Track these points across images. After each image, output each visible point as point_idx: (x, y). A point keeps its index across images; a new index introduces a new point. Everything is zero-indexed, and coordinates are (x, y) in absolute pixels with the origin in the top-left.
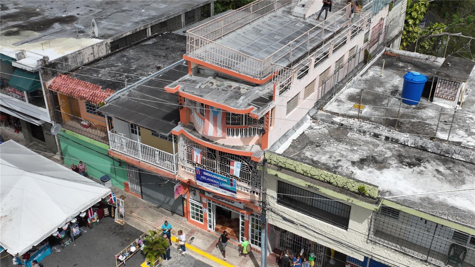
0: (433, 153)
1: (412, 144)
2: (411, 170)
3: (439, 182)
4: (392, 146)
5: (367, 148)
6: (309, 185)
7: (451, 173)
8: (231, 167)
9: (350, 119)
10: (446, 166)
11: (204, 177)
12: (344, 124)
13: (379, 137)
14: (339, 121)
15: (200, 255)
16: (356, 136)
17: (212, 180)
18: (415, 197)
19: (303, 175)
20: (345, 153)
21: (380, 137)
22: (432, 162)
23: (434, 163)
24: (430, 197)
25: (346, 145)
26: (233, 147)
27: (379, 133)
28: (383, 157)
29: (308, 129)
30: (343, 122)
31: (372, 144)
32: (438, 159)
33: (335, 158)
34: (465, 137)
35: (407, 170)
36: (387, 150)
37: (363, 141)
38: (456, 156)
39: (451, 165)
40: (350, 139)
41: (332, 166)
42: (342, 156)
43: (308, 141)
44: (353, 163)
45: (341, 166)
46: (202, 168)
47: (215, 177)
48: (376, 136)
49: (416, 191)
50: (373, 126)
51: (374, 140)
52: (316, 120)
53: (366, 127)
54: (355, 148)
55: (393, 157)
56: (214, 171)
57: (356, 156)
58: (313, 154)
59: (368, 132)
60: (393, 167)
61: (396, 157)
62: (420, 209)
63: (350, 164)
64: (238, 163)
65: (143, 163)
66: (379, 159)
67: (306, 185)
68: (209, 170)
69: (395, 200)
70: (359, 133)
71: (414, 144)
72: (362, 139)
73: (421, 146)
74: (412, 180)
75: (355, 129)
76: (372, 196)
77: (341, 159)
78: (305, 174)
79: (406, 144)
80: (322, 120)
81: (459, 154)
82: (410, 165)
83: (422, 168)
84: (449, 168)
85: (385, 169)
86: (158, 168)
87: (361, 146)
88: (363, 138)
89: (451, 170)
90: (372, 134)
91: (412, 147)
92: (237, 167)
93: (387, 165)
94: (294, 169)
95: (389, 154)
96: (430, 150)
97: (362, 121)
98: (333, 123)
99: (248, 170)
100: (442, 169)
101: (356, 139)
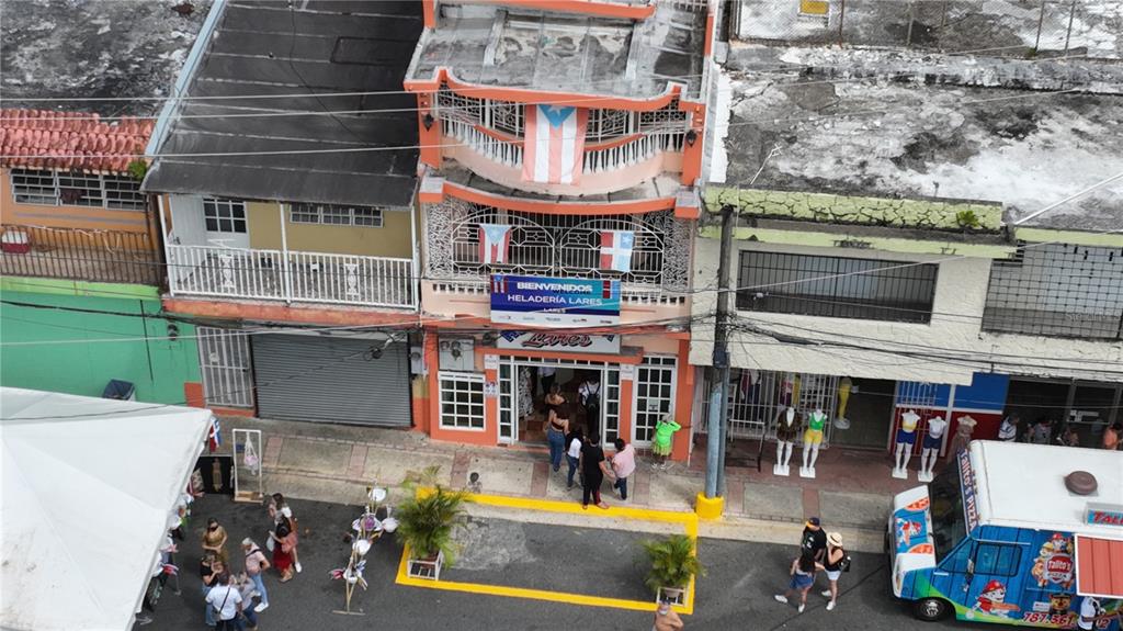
0: (1043, 90)
1: (993, 79)
2: (1025, 145)
3: (1093, 157)
4: (949, 95)
5: (901, 116)
6: (842, 242)
7: (1105, 129)
8: (604, 251)
9: (821, 49)
10: (1087, 116)
11: (517, 298)
12: (814, 65)
13: (909, 81)
14: (798, 61)
15: (523, 510)
16: (857, 91)
17: (544, 299)
18: (1070, 205)
19: (814, 220)
20: (864, 143)
21: (911, 79)
22: (1055, 114)
23: (1061, 115)
24: (1096, 196)
25: (850, 119)
26: (610, 196)
27: (907, 70)
28: (949, 130)
29: (736, 102)
30: (811, 62)
31: (905, 102)
32: (1063, 104)
33: (849, 159)
34: (1086, 32)
35: (1015, 147)
36: (948, 110)
37: (880, 99)
38: (1096, 87)
39: (1096, 111)
40: (848, 103)
41: (858, 182)
42: (862, 150)
43: (759, 134)
44: (897, 161)
45: (877, 177)
46: (511, 274)
47: (553, 287)
48: (902, 79)
49: (1064, 190)
50: (883, 54)
51: (904, 91)
52: (736, 70)
53: (870, 60)
54: (878, 123)
55: (969, 123)
56: (549, 273)
57: (891, 143)
58: (797, 165)
59: (881, 72)
60: (984, 148)
61: (975, 123)
62: (1094, 229)
63: (892, 165)
64: (625, 235)
65: (300, 306)
66: (944, 136)
67: (836, 242)
68: (532, 272)
69: (1036, 224)
70: (857, 82)
71: (999, 80)
72: (874, 95)
73: (1016, 81)
74: (1040, 167)
75: (846, 74)
76: (990, 227)
77: (865, 158)
78: (818, 218)
79: (979, 83)
80: (752, 67)
81: (1102, 80)
82: (1017, 133)
83: (1043, 135)
84: (1096, 120)
85: (972, 158)
86: (356, 309)
87: (884, 114)
88: (875, 91)
89: (1103, 123)
90: (891, 76)
91: (994, 87)
92: (623, 245)
93: (971, 147)
94: (788, 212)
95: (957, 120)
96: (1036, 86)
97: (850, 47)
98: (784, 68)
99: (653, 245)
100: (1082, 124)
101: (862, 99)
